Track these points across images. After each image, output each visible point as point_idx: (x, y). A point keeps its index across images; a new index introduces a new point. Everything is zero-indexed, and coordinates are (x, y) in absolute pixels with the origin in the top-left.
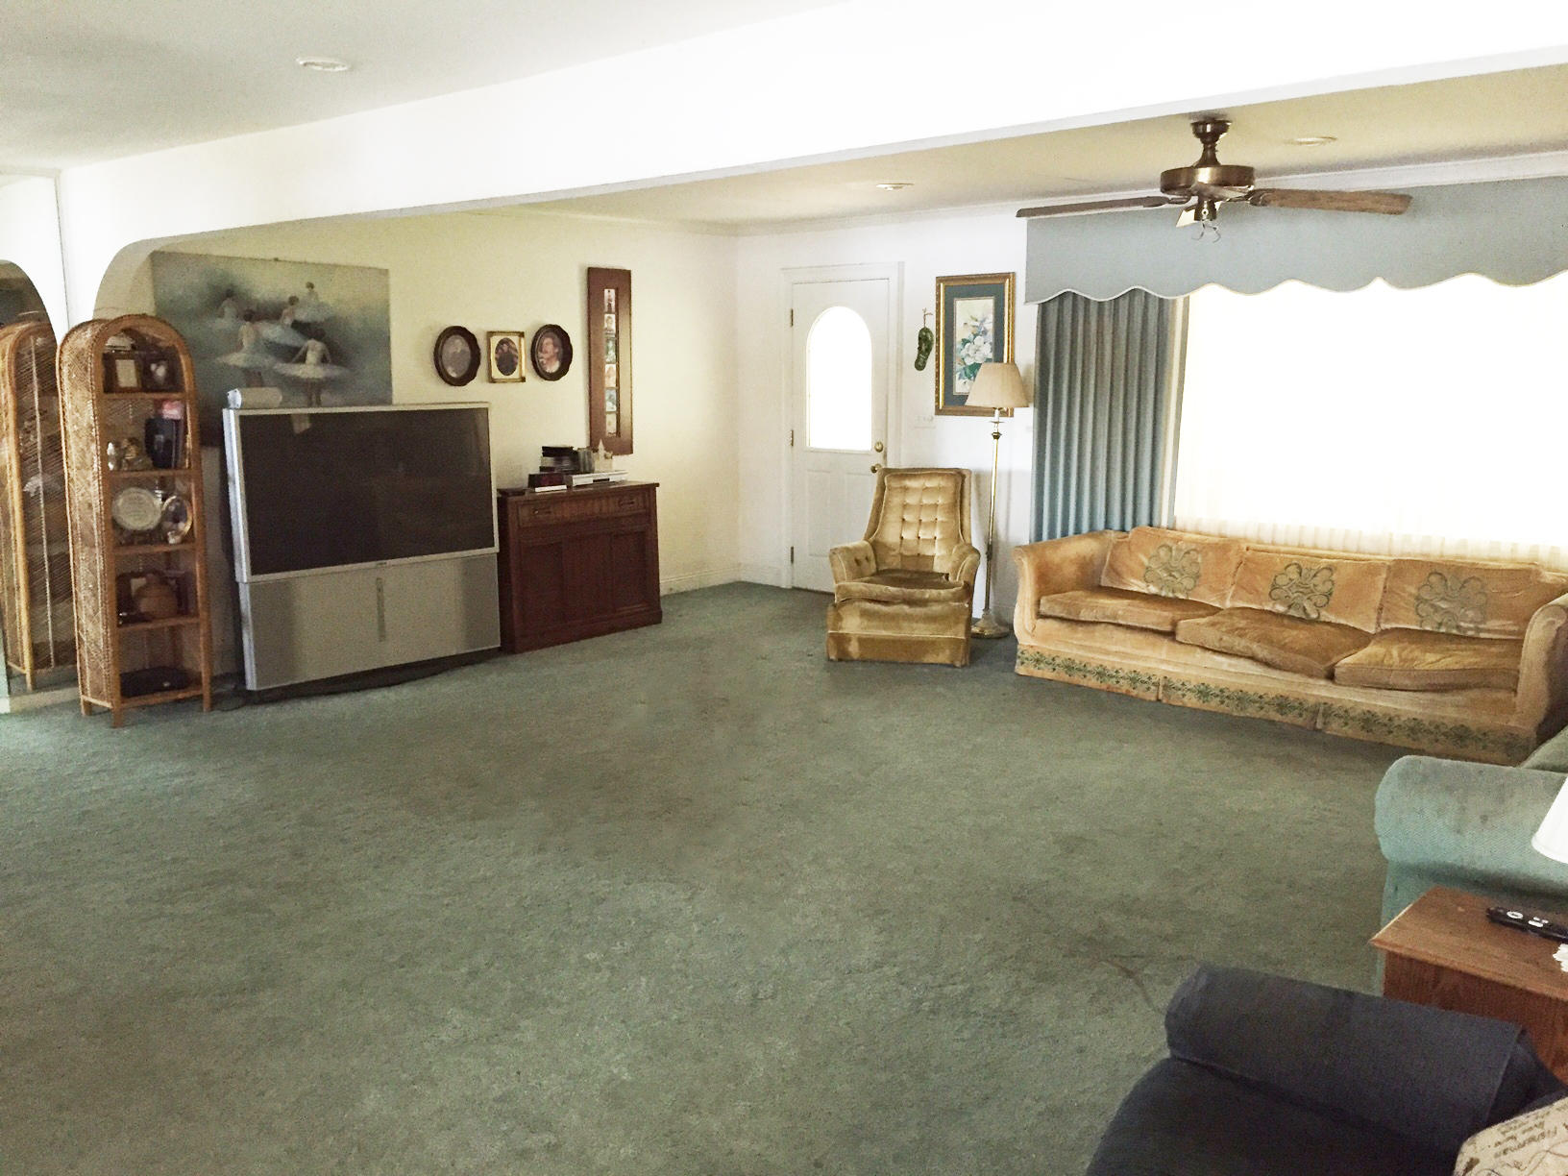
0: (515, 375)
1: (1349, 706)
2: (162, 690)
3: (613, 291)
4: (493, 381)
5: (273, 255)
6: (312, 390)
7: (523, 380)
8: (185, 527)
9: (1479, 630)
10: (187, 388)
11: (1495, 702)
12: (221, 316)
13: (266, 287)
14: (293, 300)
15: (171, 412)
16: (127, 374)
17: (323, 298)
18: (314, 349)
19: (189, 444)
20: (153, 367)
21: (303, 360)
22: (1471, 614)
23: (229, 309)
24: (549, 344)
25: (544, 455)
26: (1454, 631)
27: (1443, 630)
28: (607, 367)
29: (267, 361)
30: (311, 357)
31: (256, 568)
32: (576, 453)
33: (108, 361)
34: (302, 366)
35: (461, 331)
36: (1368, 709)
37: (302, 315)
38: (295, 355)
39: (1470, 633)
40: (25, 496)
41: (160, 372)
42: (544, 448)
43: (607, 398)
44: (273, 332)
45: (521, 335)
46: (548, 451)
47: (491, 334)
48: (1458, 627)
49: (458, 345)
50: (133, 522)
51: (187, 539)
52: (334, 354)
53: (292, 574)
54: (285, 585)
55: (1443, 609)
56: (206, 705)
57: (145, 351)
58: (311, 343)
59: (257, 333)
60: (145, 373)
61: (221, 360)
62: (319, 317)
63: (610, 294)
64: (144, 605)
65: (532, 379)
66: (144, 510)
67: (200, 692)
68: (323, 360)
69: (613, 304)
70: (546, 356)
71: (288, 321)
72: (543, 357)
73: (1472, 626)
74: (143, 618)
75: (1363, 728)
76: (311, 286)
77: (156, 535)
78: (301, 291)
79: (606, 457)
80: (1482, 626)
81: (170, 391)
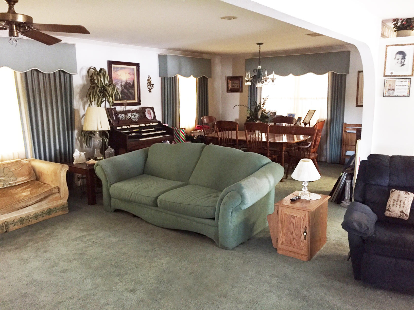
1: (13, 219)
9: (16, 183)
11: (56, 197)
22: (12, 179)
26: (9, 186)
27: (5, 186)
36: (20, 217)
39: (14, 185)
48: (10, 184)
55: (2, 180)
73: (13, 182)
75: (21, 224)
80: (16, 181)
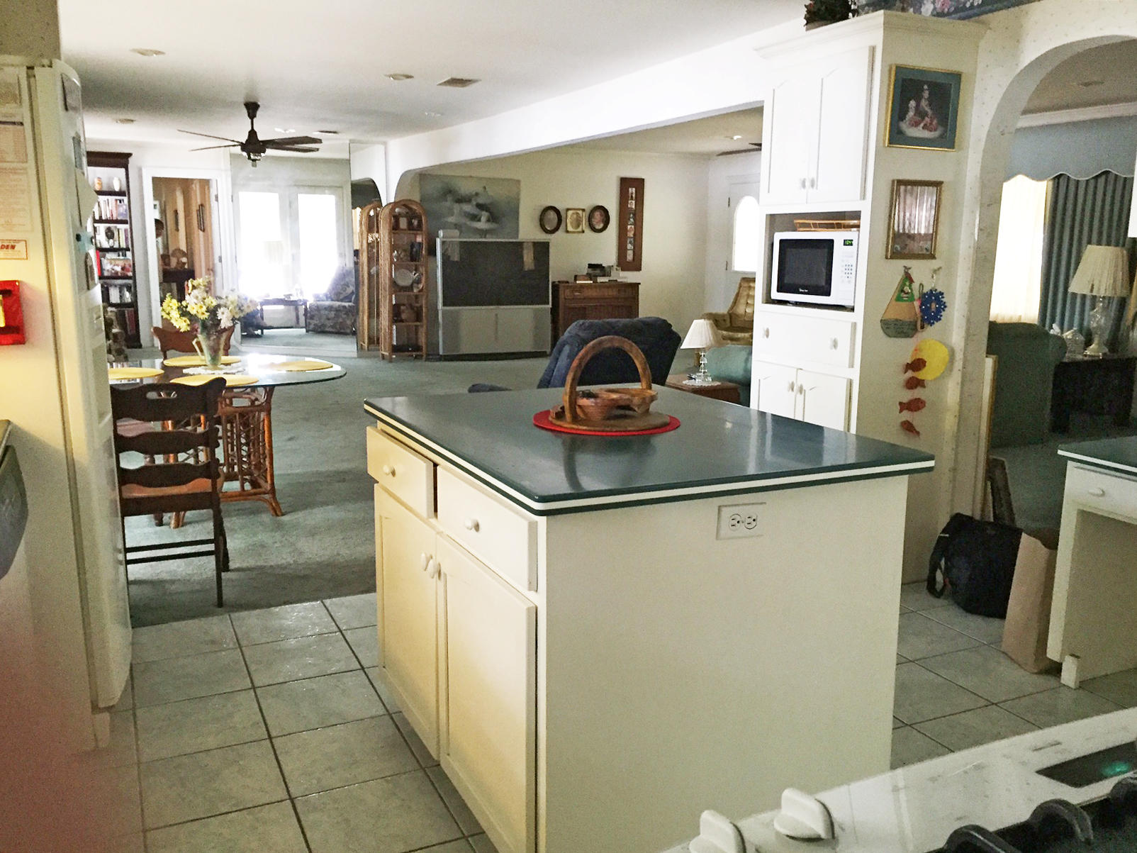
0: (580, 229)
2: (408, 351)
3: (634, 189)
4: (567, 232)
5: (468, 175)
6: (484, 233)
7: (583, 232)
8: (421, 286)
10: (424, 229)
12: (447, 201)
13: (465, 188)
14: (477, 194)
15: (419, 239)
16: (403, 223)
17: (490, 193)
18: (484, 216)
19: (424, 252)
20: (413, 221)
21: (479, 220)
23: (449, 198)
24: (597, 215)
25: (589, 267)
28: (629, 227)
29: (463, 220)
30: (483, 219)
31: (445, 304)
32: (604, 267)
33: (397, 218)
34: (479, 223)
35: (553, 208)
37: (481, 200)
38: (475, 218)
40: (369, 273)
41: (415, 222)
42: (589, 265)
43: (628, 242)
44: (468, 208)
45: (583, 210)
46: (590, 266)
47: (568, 210)
49: (552, 215)
50: (402, 283)
51: (421, 291)
52: (493, 218)
53: (461, 308)
54: (457, 312)
56: (424, 359)
57: (411, 215)
58: (484, 213)
59: (461, 209)
60: (410, 224)
61: (446, 219)
62: (488, 201)
63: (632, 190)
64: (404, 316)
65: (588, 232)
66: (407, 278)
67: (421, 353)
68: (488, 221)
69: (634, 196)
70: (596, 221)
71: (474, 203)
72: (594, 222)
74: (402, 321)
76: (485, 188)
77: (410, 288)
78: (480, 190)
79: (617, 269)
81: (418, 230)
